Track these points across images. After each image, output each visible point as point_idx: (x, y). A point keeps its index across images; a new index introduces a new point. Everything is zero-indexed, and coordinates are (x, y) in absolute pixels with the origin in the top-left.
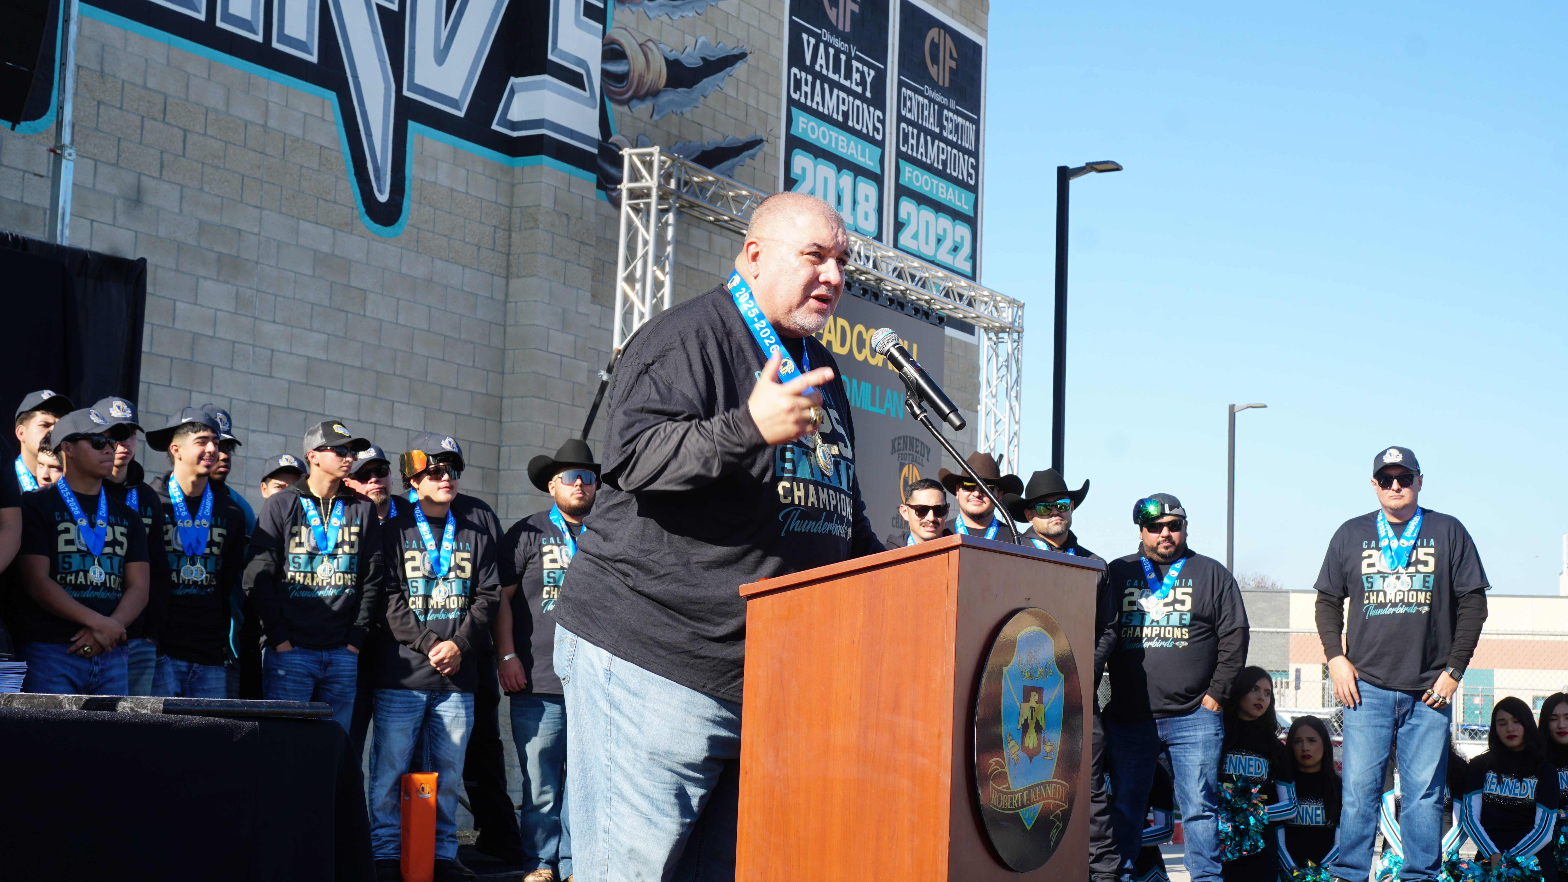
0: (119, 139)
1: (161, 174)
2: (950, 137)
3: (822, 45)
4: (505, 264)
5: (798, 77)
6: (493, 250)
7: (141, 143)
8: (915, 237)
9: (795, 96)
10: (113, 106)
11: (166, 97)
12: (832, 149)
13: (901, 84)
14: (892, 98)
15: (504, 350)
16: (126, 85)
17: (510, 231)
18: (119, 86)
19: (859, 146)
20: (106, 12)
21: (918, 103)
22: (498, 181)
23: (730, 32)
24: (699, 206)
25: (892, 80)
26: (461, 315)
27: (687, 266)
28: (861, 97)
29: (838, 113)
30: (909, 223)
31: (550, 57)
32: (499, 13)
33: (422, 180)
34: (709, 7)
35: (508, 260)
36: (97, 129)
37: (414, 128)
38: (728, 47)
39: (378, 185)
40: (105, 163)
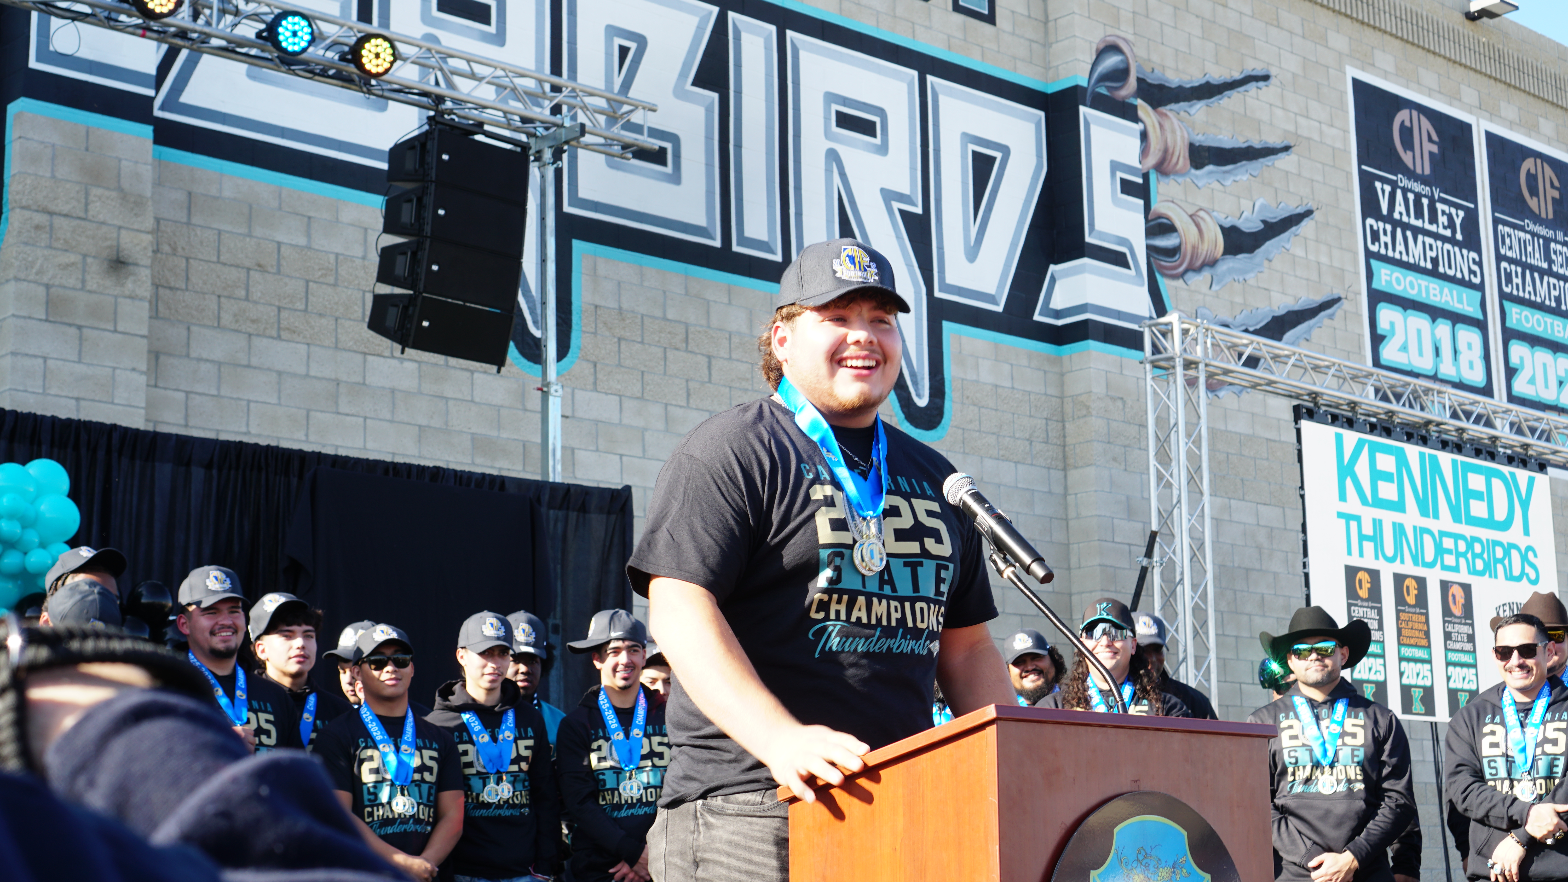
0: (643, 373)
1: (688, 402)
2: (1561, 271)
3: (1399, 193)
4: (1061, 456)
5: (1375, 228)
6: (1047, 443)
7: (665, 374)
8: (1532, 381)
9: (1374, 248)
10: (634, 341)
11: (687, 326)
12: (1423, 298)
13: (1496, 222)
14: (1487, 238)
15: (1068, 545)
16: (645, 318)
17: (1063, 421)
18: (639, 320)
19: (1455, 293)
20: (620, 251)
21: (1520, 240)
22: (1045, 372)
23: (1291, 190)
24: (1232, 372)
25: (1485, 219)
26: (1017, 513)
27: (1267, 439)
28: (1452, 241)
29: (1425, 260)
30: (1523, 367)
31: (1088, 239)
32: (1031, 202)
33: (963, 380)
34: (1264, 168)
35: (1064, 452)
36: (619, 365)
37: (949, 328)
38: (1290, 206)
39: (916, 390)
40: (630, 397)
